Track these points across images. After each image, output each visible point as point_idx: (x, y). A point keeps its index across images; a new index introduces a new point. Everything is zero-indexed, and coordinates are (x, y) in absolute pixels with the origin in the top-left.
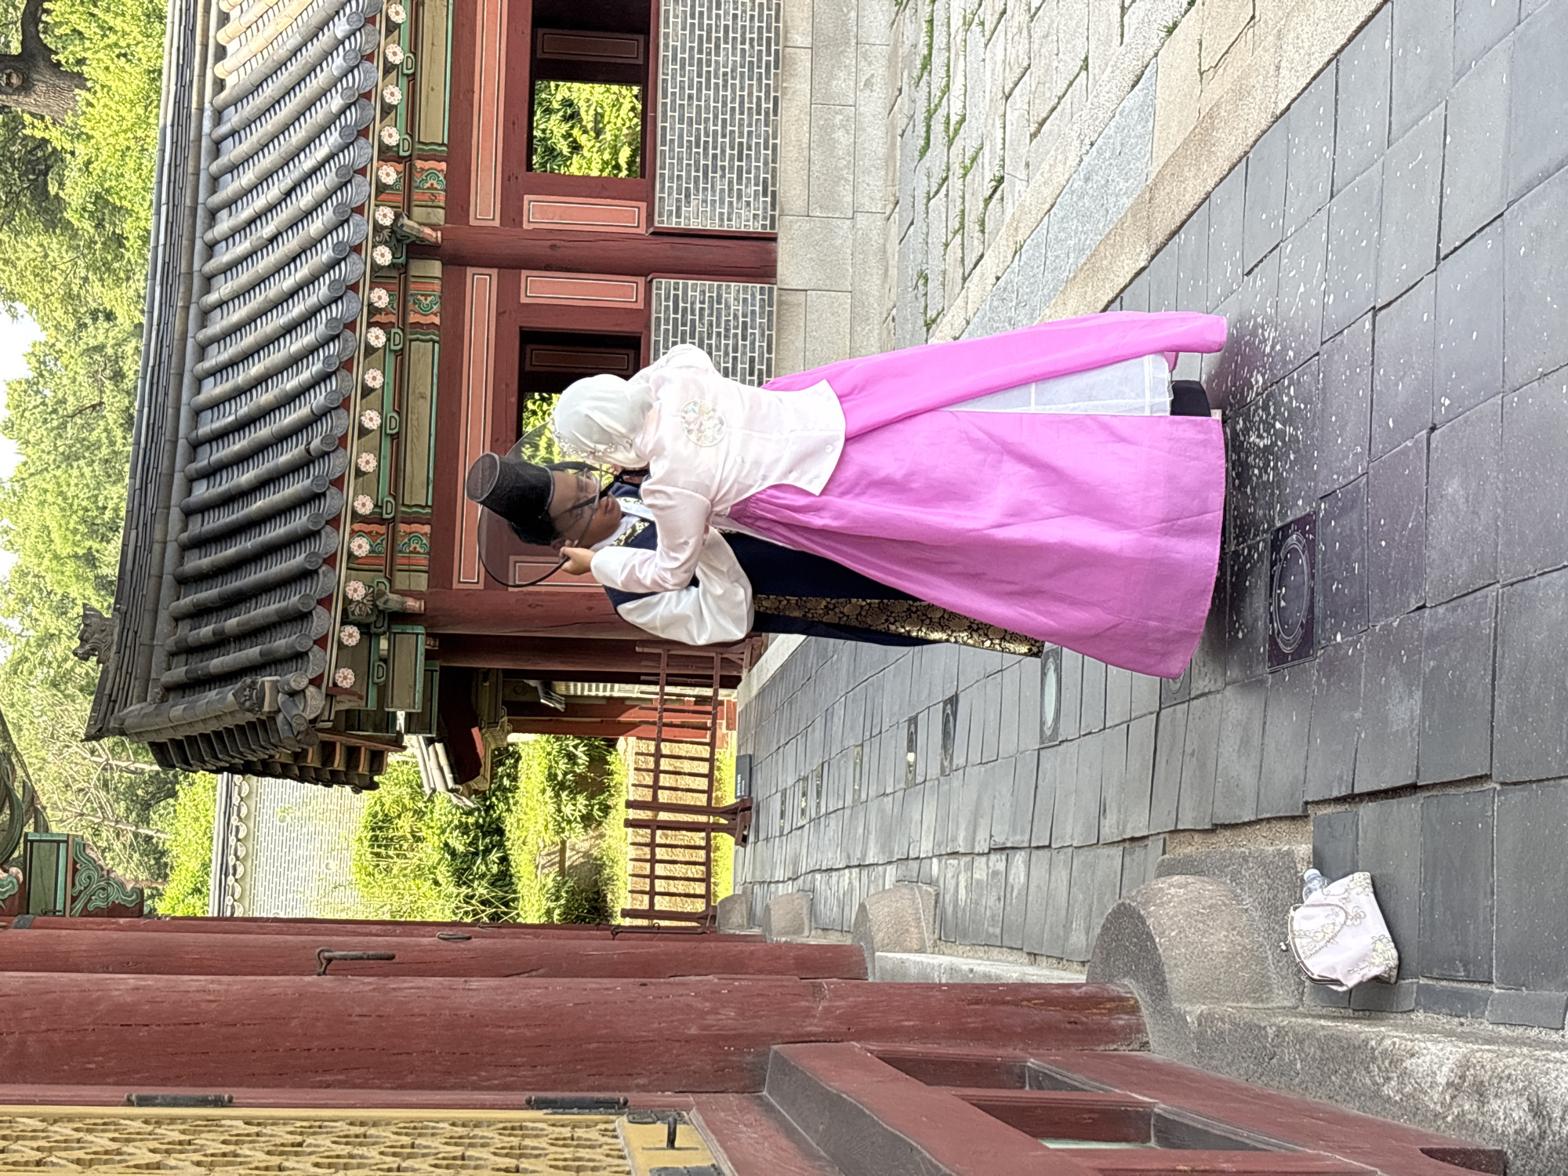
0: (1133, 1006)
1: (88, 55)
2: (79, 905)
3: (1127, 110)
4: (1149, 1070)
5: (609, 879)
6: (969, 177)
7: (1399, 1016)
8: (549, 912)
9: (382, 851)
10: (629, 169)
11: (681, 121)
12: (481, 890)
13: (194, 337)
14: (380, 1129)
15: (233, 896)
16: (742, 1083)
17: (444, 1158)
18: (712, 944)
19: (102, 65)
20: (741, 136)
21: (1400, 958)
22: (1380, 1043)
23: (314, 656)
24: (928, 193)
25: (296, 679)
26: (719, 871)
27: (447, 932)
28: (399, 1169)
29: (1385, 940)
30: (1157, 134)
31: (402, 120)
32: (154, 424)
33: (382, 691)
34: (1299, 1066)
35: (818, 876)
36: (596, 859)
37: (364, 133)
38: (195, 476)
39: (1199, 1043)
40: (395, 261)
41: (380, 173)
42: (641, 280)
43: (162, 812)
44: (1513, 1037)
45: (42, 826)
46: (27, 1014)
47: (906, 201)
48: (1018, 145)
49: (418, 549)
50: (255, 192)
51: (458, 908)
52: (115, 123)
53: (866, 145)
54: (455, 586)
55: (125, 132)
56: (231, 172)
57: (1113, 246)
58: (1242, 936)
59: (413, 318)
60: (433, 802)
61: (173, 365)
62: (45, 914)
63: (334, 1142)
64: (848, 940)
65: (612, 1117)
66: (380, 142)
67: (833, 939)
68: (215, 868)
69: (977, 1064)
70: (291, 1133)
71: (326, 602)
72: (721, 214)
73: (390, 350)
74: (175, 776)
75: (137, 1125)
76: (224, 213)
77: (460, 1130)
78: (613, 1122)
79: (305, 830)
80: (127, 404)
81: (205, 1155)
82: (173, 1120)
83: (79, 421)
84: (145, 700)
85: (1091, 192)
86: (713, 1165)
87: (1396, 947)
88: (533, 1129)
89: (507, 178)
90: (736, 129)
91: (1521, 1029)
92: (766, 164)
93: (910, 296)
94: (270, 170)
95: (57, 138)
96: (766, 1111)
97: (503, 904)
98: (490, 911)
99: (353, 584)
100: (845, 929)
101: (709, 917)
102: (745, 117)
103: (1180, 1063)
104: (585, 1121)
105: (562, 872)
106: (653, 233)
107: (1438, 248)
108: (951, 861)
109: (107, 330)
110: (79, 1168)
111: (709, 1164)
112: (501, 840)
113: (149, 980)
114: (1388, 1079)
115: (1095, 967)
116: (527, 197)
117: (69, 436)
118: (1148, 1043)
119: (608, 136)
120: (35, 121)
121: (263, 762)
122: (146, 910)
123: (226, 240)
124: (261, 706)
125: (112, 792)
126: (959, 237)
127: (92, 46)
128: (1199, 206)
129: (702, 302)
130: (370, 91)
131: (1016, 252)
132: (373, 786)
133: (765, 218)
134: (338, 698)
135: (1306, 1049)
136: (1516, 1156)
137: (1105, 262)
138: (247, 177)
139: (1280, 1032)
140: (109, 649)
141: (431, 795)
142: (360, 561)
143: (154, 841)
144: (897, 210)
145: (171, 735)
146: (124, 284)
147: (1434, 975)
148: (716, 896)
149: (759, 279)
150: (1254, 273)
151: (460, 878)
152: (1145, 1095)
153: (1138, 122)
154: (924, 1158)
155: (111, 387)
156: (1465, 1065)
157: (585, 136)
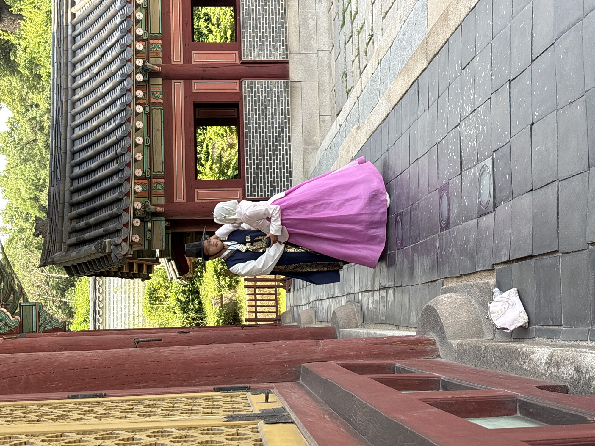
0: (433, 342)
1: (23, 7)
2: (42, 329)
3: (417, 8)
4: (439, 365)
5: (240, 308)
6: (360, 35)
7: (530, 340)
8: (218, 321)
9: (154, 302)
10: (231, 39)
11: (250, 20)
12: (192, 315)
13: (70, 113)
14: (161, 402)
15: (99, 322)
16: (292, 378)
17: (185, 410)
18: (279, 329)
19: (29, 11)
20: (273, 24)
21: (529, 319)
22: (521, 349)
23: (124, 231)
24: (345, 42)
25: (118, 240)
26: (281, 303)
27: (180, 330)
28: (169, 415)
29: (523, 313)
30: (429, 17)
31: (143, 25)
32: (57, 146)
33: (150, 242)
34: (493, 360)
35: (317, 302)
36: (234, 301)
37: (129, 31)
38: (74, 165)
39: (458, 354)
40: (145, 79)
41: (136, 46)
42: (238, 81)
43: (70, 292)
44: (570, 345)
45: (26, 300)
46: (29, 368)
47: (337, 45)
48: (378, 22)
49: (160, 188)
50: (89, 56)
51: (184, 322)
52: (35, 33)
53: (320, 25)
54: (175, 201)
55: (39, 36)
56: (80, 49)
57: (414, 60)
58: (472, 314)
59: (153, 101)
60: (172, 283)
61: (63, 124)
62: (29, 332)
63: (144, 407)
64: (329, 325)
65: (245, 393)
66: (136, 34)
67: (324, 325)
68: (91, 312)
69: (377, 366)
70: (128, 405)
71: (127, 210)
72: (267, 54)
73: (145, 113)
74: (74, 279)
75: (72, 405)
76: (78, 65)
77: (190, 401)
78: (245, 394)
79: (124, 296)
80: (46, 139)
81: (98, 414)
82: (85, 403)
83: (28, 146)
84: (61, 251)
85: (405, 39)
86: (282, 407)
87: (528, 315)
88: (216, 399)
89: (185, 45)
90: (271, 21)
91: (573, 342)
92: (283, 34)
93: (340, 82)
94: (95, 47)
95: (13, 39)
96: (301, 387)
97: (200, 319)
98: (196, 322)
99: (136, 203)
100: (329, 321)
101: (278, 320)
102: (274, 16)
103: (452, 362)
104: (235, 395)
105: (222, 306)
106: (242, 63)
107: (532, 57)
108: (366, 294)
109: (37, 111)
110: (53, 421)
111: (281, 407)
112: (198, 296)
113: (73, 353)
114: (525, 362)
115: (419, 329)
116: (193, 52)
117: (25, 152)
118: (439, 355)
119: (222, 26)
120: (4, 33)
121: (107, 271)
122: (67, 329)
123: (80, 75)
124: (105, 250)
125: (50, 286)
126: (357, 58)
127: (24, 3)
128: (445, 44)
129: (262, 88)
130: (131, 15)
131: (379, 64)
132: (149, 278)
133: (284, 55)
134: (134, 246)
135: (496, 354)
136: (571, 387)
137: (411, 67)
138: (86, 50)
139: (486, 348)
140: (46, 232)
141: (171, 280)
142: (138, 194)
143: (68, 304)
144: (334, 49)
145: (72, 263)
146: (41, 93)
147: (542, 324)
148: (280, 312)
149: (283, 78)
150: (466, 68)
151: (184, 311)
152: (437, 373)
153: (422, 12)
154: (357, 399)
155: (39, 133)
156: (552, 355)
157: (214, 27)
